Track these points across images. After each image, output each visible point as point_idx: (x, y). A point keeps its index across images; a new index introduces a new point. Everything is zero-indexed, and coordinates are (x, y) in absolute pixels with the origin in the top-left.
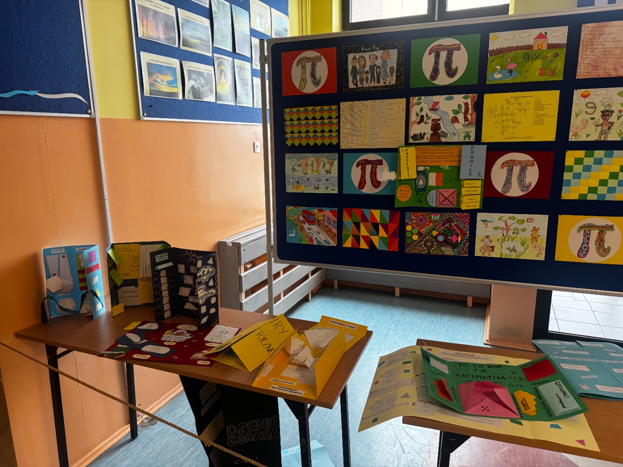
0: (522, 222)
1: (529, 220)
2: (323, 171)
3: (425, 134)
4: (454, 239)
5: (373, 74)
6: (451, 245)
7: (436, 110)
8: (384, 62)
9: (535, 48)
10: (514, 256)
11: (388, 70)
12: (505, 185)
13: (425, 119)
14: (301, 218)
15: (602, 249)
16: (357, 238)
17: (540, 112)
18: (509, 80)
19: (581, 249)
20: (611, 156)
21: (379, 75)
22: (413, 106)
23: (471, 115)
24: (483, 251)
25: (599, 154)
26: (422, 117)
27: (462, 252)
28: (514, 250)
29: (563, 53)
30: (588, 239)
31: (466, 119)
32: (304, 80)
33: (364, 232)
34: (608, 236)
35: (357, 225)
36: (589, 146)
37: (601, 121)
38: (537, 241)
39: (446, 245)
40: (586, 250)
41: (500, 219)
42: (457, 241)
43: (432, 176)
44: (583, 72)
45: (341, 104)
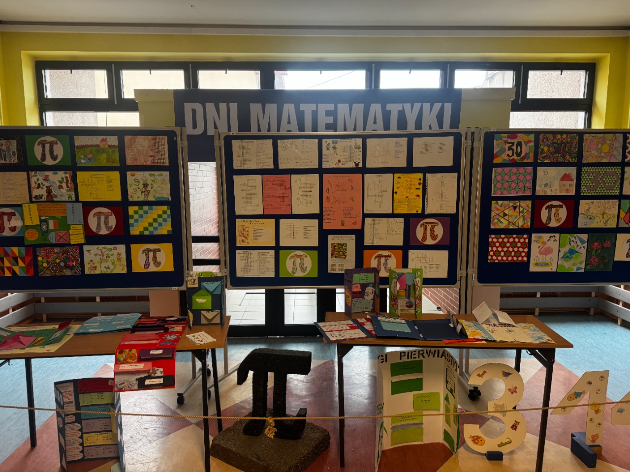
0: (110, 250)
1: (115, 249)
3: (42, 195)
4: (70, 263)
6: (70, 268)
7: (48, 180)
8: (8, 148)
9: (101, 146)
10: (109, 272)
11: (11, 153)
12: (97, 227)
13: (41, 186)
15: (157, 264)
16: (2, 269)
17: (111, 184)
18: (89, 164)
19: (145, 264)
20: (152, 209)
21: (5, 156)
22: (32, 177)
23: (71, 184)
24: (90, 271)
25: (146, 208)
26: (39, 184)
27: (77, 272)
28: (108, 268)
29: (117, 150)
30: (148, 257)
31: (68, 187)
33: (7, 264)
34: (158, 254)
36: (140, 204)
37: (144, 190)
38: (120, 261)
39: (66, 268)
40: (148, 264)
41: (97, 249)
42: (73, 265)
43: (51, 223)
44: (129, 162)
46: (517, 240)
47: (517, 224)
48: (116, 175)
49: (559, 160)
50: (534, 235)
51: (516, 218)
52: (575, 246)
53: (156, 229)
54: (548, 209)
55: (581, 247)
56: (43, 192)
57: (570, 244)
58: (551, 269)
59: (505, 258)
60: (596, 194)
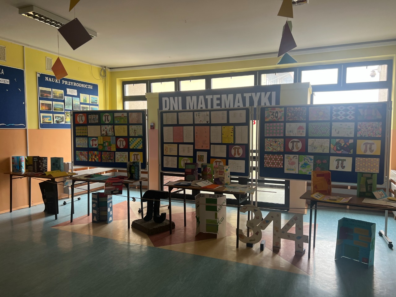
0: (123, 154)
1: (125, 153)
2: (84, 142)
3: (104, 134)
5: (94, 120)
7: (106, 128)
8: (96, 117)
9: (122, 117)
10: (122, 162)
11: (97, 119)
12: (120, 145)
13: (104, 130)
14: (79, 154)
15: (138, 159)
16: (92, 159)
17: (124, 130)
18: (118, 123)
22: (102, 127)
24: (117, 161)
25: (135, 139)
27: (113, 161)
28: (122, 160)
29: (126, 118)
30: (135, 157)
31: (112, 131)
32: (80, 120)
34: (138, 156)
35: (92, 155)
36: (133, 137)
37: (134, 132)
38: (126, 158)
39: (110, 160)
41: (119, 153)
42: (112, 158)
43: (106, 143)
44: (130, 122)
45: (88, 126)
46: (277, 157)
47: (277, 150)
48: (126, 127)
49: (297, 119)
50: (285, 155)
51: (276, 146)
52: (307, 162)
53: (137, 146)
54: (292, 143)
55: (310, 162)
56: (104, 132)
57: (304, 160)
58: (296, 172)
59: (272, 166)
60: (316, 136)
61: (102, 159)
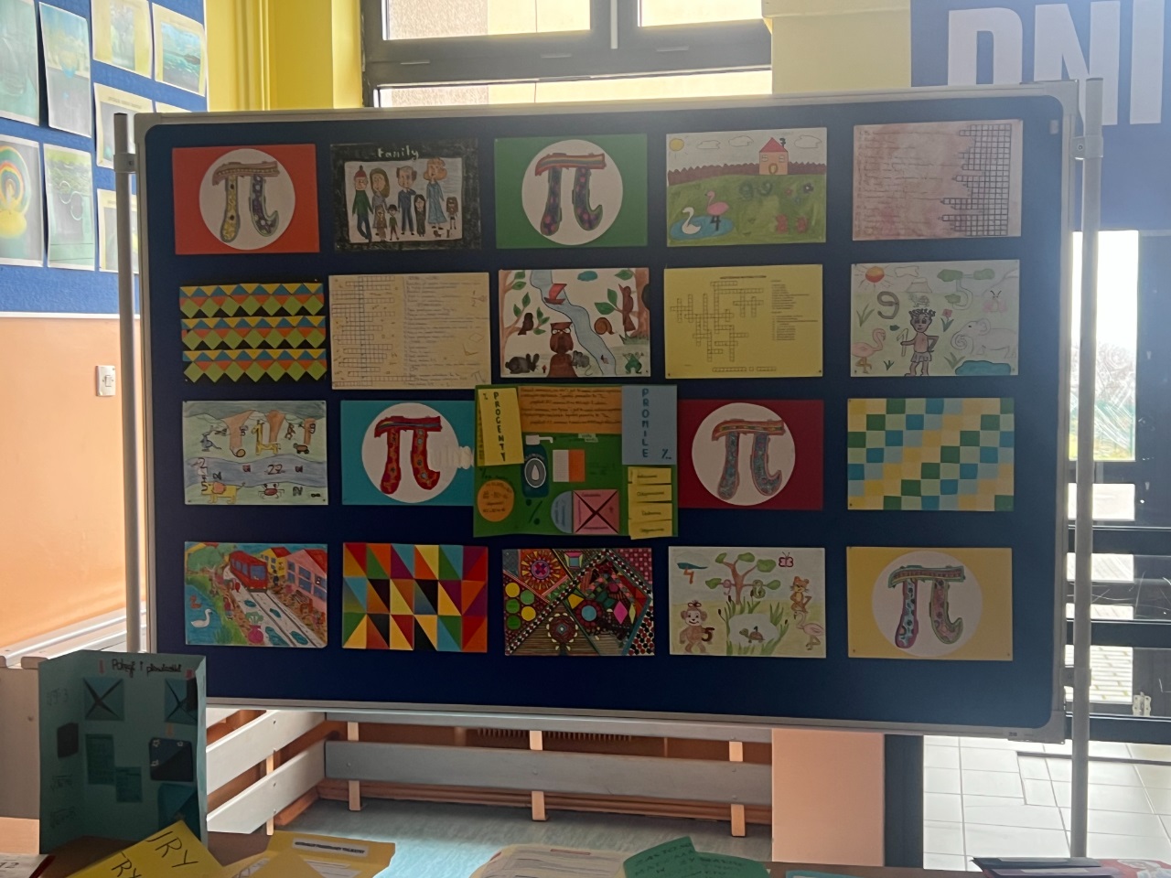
0: (767, 566)
1: (786, 562)
2: (287, 447)
3: (537, 356)
4: (618, 612)
5: (406, 213)
6: (613, 629)
7: (560, 302)
8: (434, 187)
9: (763, 171)
10: (756, 651)
11: (444, 205)
12: (723, 478)
14: (228, 575)
15: (948, 629)
16: (380, 623)
17: (785, 312)
18: (713, 240)
19: (900, 626)
20: (939, 411)
21: (421, 215)
22: (505, 292)
23: (639, 315)
24: (687, 643)
25: (915, 405)
26: (529, 316)
27: (639, 646)
28: (756, 635)
29: (821, 183)
30: (914, 601)
31: (628, 325)
32: (233, 218)
33: (398, 605)
34: (954, 590)
35: (381, 588)
36: (895, 389)
37: (912, 334)
38: (804, 611)
39: (601, 630)
40: (911, 627)
41: (719, 560)
42: (628, 617)
43: (561, 459)
44: (864, 227)
45: (332, 278)
48: (809, 278)
53: (949, 487)
56: (538, 345)
61: (512, 624)
